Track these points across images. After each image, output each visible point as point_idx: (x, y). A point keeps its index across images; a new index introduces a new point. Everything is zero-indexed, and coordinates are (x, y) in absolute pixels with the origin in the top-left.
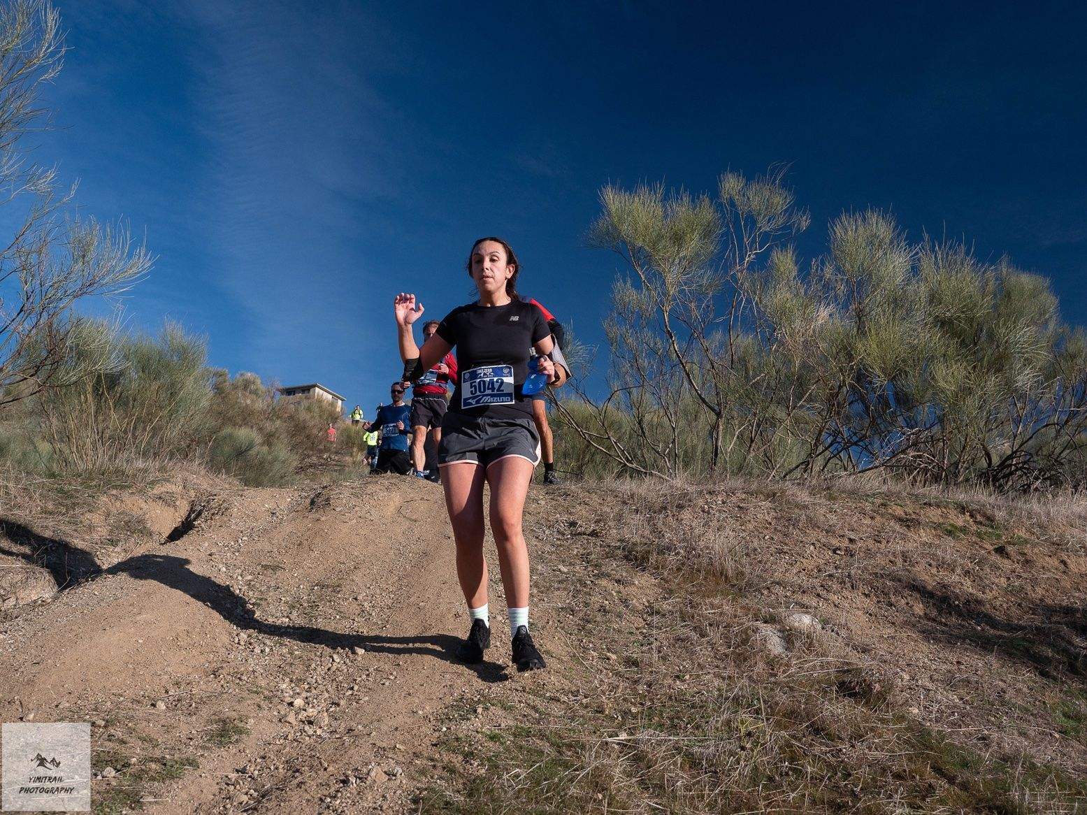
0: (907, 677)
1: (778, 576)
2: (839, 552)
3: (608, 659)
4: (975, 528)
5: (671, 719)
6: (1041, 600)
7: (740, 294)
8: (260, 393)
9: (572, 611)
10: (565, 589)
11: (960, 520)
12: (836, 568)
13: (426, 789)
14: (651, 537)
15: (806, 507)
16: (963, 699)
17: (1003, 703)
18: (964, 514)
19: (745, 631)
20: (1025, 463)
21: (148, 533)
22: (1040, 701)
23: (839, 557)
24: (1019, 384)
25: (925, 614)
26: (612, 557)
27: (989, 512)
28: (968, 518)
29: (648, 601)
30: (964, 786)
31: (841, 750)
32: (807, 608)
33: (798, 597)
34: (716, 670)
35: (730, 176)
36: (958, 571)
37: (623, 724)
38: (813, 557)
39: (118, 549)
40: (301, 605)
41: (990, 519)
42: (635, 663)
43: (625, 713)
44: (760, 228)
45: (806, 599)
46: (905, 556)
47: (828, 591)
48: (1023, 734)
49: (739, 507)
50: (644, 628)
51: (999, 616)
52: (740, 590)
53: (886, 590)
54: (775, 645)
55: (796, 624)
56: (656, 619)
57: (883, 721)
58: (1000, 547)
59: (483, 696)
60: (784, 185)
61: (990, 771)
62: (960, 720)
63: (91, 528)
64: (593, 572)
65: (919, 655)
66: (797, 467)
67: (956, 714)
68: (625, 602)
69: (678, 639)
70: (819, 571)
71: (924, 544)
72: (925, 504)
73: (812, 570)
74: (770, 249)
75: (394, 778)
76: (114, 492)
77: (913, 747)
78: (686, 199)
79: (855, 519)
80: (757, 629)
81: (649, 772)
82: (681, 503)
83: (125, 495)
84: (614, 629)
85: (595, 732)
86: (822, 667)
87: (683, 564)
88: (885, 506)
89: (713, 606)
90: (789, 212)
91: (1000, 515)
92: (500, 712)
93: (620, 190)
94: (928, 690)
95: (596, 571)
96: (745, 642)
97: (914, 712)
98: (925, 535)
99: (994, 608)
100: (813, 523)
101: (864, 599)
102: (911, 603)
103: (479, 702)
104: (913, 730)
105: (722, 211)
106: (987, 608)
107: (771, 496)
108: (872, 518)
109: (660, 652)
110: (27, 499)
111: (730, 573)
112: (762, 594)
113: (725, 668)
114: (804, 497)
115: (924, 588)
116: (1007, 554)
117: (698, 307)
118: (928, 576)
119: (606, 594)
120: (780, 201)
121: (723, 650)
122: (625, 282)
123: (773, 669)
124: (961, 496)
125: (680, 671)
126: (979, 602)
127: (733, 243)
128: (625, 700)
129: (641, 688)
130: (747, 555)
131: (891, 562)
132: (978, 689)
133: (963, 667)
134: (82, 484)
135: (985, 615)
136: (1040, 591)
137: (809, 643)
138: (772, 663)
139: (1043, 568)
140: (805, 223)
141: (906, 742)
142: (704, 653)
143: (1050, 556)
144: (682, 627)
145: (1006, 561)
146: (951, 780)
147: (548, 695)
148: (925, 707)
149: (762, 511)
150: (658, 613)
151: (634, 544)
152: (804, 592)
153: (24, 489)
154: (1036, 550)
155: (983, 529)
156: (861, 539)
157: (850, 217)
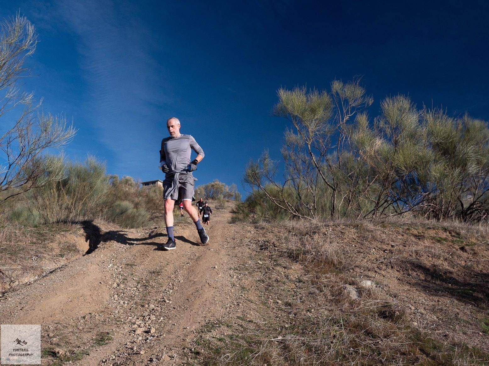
0: (413, 308)
1: (358, 263)
2: (386, 251)
3: (278, 303)
4: (451, 239)
5: (302, 330)
6: (481, 271)
7: (342, 135)
8: (133, 185)
9: (263, 282)
10: (260, 272)
11: (444, 235)
12: (384, 259)
13: (186, 363)
14: (301, 247)
15: (372, 231)
16: (438, 318)
17: (457, 319)
18: (446, 232)
19: (340, 289)
20: (479, 207)
21: (77, 251)
22: (475, 318)
23: (386, 254)
24: (470, 172)
25: (425, 279)
26: (282, 256)
27: (458, 231)
28: (448, 234)
29: (298, 276)
30: (433, 358)
31: (378, 342)
32: (370, 277)
33: (366, 273)
34: (326, 307)
35: (336, 81)
36: (442, 259)
37: (281, 332)
38: (374, 254)
39: (64, 258)
40: (142, 282)
41: (458, 234)
42: (290, 305)
43: (283, 327)
44: (351, 105)
45: (370, 274)
46: (417, 253)
47: (380, 270)
48: (465, 333)
49: (341, 232)
50: (295, 288)
51: (460, 279)
52: (340, 270)
53: (407, 268)
54: (354, 295)
55: (364, 285)
56: (301, 284)
57: (399, 329)
58: (463, 247)
59: (219, 321)
60: (360, 85)
61: (447, 351)
62: (436, 327)
63: (52, 250)
64: (274, 263)
65: (420, 298)
66: (371, 212)
67: (434, 325)
68: (287, 277)
69: (310, 293)
70: (377, 260)
71: (426, 247)
72: (428, 228)
73: (373, 260)
74: (355, 114)
75: (173, 359)
76: (63, 233)
77: (413, 340)
78: (316, 93)
79: (394, 236)
80: (346, 288)
81: (290, 354)
82: (315, 231)
83: (68, 234)
84: (281, 289)
85: (267, 336)
86: (375, 304)
87: (314, 259)
88: (409, 229)
89: (326, 278)
90: (363, 97)
91: (463, 232)
92: (226, 328)
93: (286, 90)
94: (423, 314)
95: (275, 263)
96: (340, 294)
97: (415, 324)
98: (427, 243)
99: (458, 275)
100: (374, 239)
101: (397, 273)
102: (419, 274)
103: (217, 324)
104: (413, 332)
105: (333, 98)
106: (454, 276)
107: (356, 227)
108: (403, 235)
109: (301, 299)
110: (24, 237)
111: (336, 262)
112: (350, 272)
113: (330, 306)
114: (371, 226)
115: (425, 267)
116: (465, 250)
117: (323, 142)
118: (427, 262)
119: (279, 273)
120: (359, 92)
121: (330, 297)
122: (290, 131)
123: (352, 306)
124: (446, 224)
125: (310, 308)
126: (451, 273)
127: (338, 112)
128: (284, 321)
129: (291, 316)
130: (343, 254)
131: (410, 255)
132: (446, 313)
133: (440, 303)
134: (49, 230)
135: (454, 279)
136: (480, 267)
137: (369, 293)
138: (352, 303)
139: (483, 256)
140: (371, 101)
141: (410, 338)
142: (321, 299)
143: (486, 251)
144: (312, 287)
145: (465, 254)
146: (428, 355)
147: (248, 320)
148: (420, 322)
149: (352, 233)
150: (302, 281)
151: (293, 250)
152: (369, 270)
153: (23, 233)
154: (479, 248)
155: (455, 239)
156: (397, 245)
157: (390, 99)
